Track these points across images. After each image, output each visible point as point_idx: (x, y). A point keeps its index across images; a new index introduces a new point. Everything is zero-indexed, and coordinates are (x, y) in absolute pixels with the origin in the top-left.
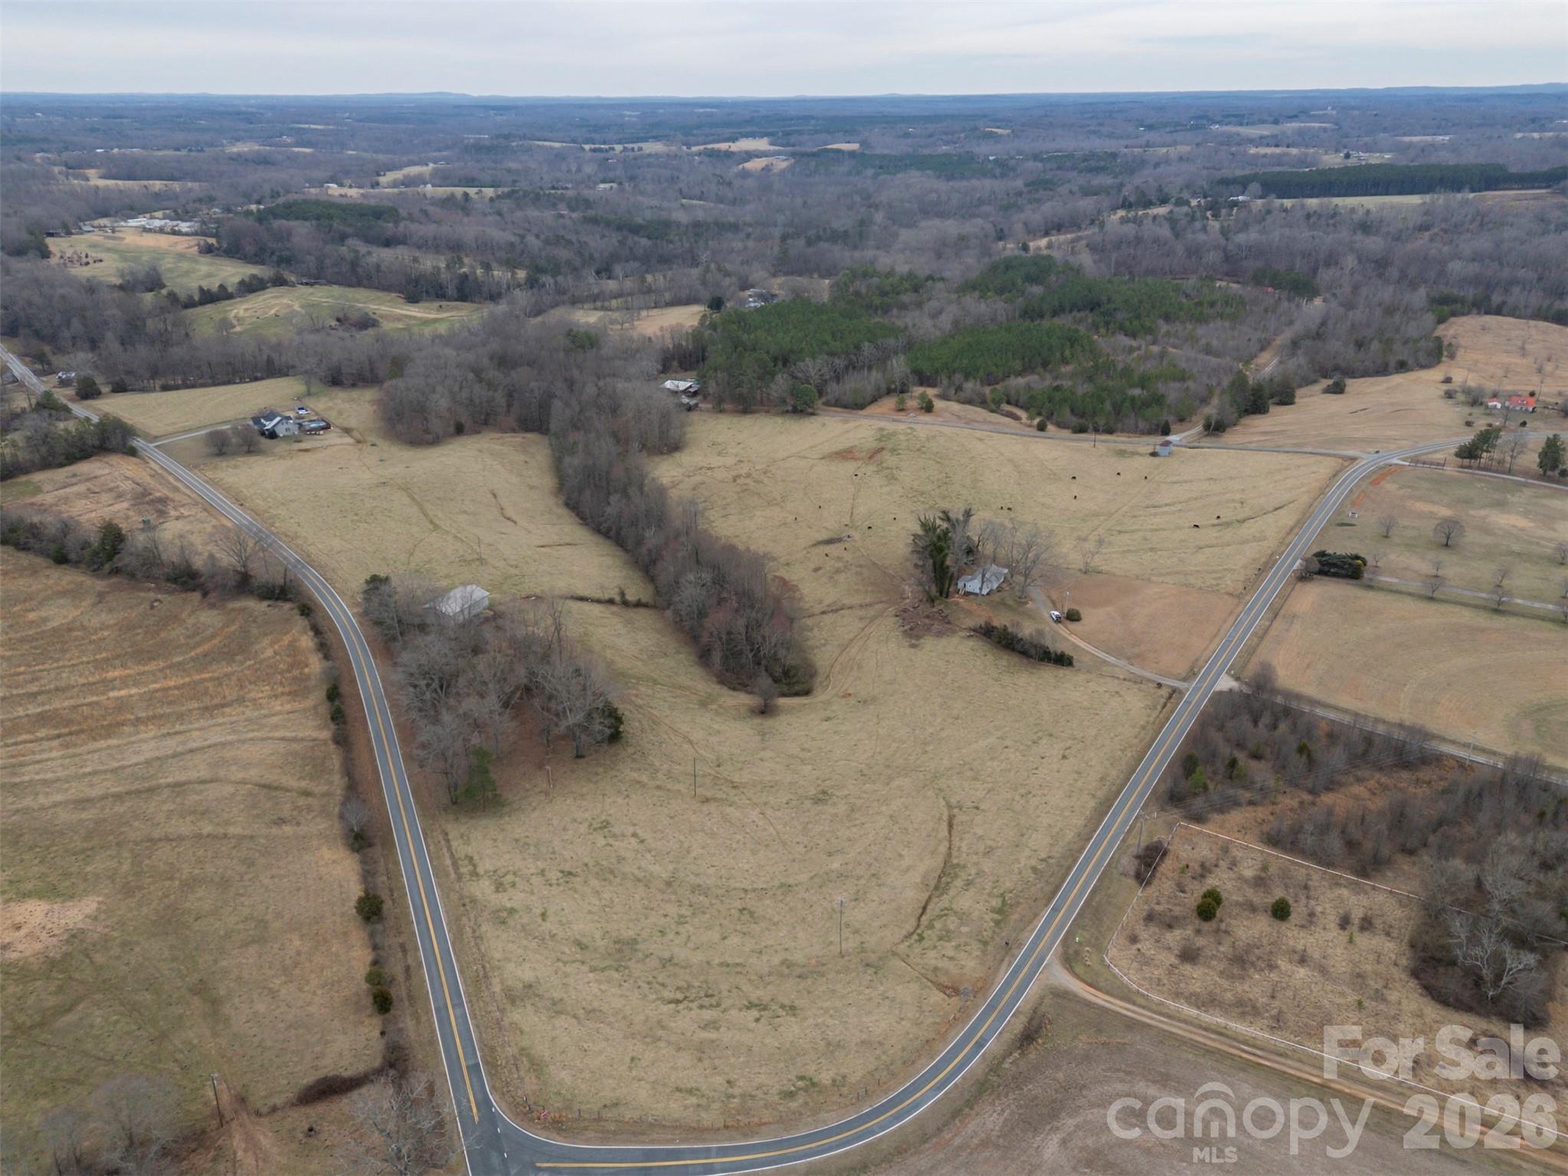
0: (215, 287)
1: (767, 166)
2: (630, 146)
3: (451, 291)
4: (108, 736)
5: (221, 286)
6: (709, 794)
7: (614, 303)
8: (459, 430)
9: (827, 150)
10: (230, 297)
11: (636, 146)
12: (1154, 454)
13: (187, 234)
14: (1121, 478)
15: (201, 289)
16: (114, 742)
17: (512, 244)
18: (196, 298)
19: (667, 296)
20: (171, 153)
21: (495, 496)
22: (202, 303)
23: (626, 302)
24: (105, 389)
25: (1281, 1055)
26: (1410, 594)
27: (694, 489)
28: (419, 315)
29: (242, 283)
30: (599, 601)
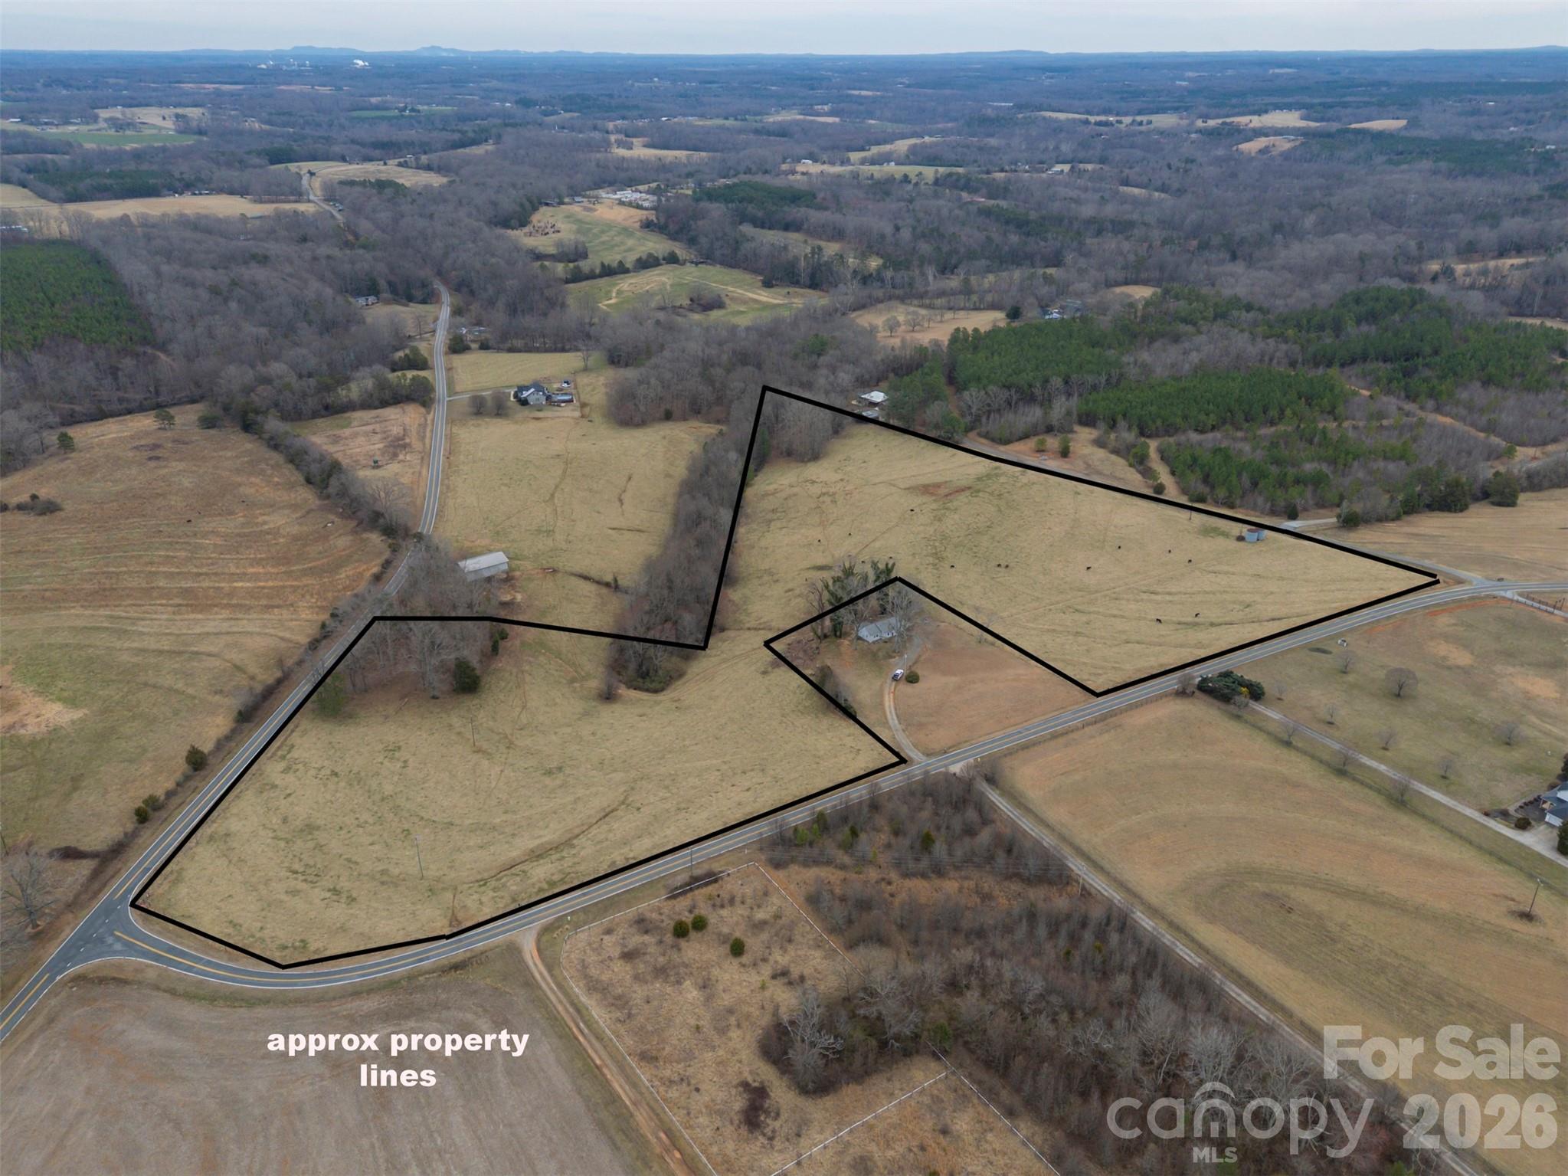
0: (615, 264)
1: (1267, 147)
2: (1139, 118)
3: (804, 278)
4: (201, 612)
5: (620, 262)
6: (485, 746)
7: (938, 302)
8: (668, 416)
9: (1347, 131)
10: (627, 271)
11: (1144, 118)
12: (1241, 539)
13: (646, 209)
14: (1171, 555)
15: (603, 265)
16: (200, 616)
17: (883, 237)
18: (597, 271)
19: (989, 298)
20: (720, 122)
21: (630, 478)
22: (601, 276)
23: (949, 302)
24: (474, 346)
25: (597, 1038)
26: (1269, 733)
27: (786, 499)
28: (764, 299)
29: (639, 260)
30: (598, 583)
